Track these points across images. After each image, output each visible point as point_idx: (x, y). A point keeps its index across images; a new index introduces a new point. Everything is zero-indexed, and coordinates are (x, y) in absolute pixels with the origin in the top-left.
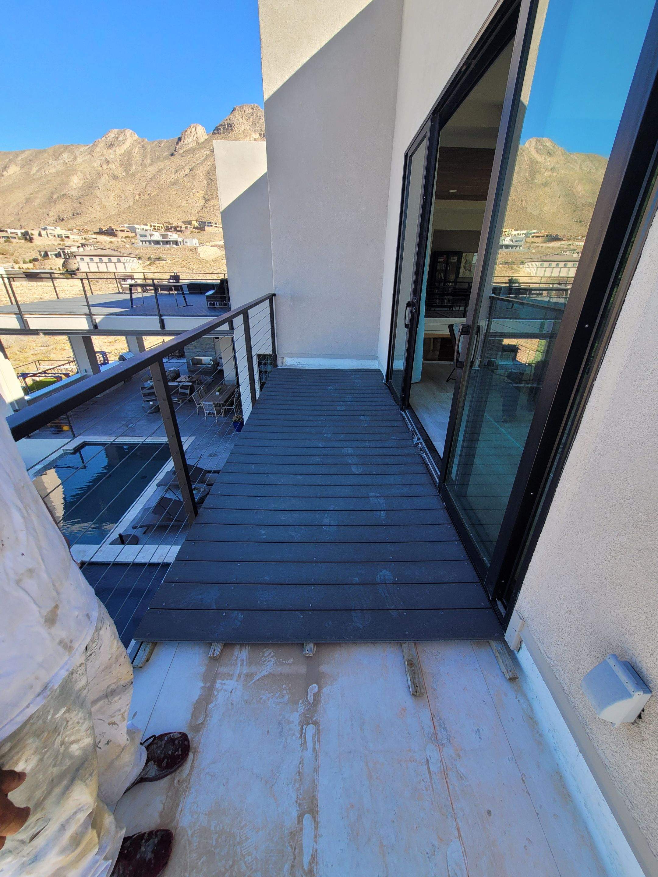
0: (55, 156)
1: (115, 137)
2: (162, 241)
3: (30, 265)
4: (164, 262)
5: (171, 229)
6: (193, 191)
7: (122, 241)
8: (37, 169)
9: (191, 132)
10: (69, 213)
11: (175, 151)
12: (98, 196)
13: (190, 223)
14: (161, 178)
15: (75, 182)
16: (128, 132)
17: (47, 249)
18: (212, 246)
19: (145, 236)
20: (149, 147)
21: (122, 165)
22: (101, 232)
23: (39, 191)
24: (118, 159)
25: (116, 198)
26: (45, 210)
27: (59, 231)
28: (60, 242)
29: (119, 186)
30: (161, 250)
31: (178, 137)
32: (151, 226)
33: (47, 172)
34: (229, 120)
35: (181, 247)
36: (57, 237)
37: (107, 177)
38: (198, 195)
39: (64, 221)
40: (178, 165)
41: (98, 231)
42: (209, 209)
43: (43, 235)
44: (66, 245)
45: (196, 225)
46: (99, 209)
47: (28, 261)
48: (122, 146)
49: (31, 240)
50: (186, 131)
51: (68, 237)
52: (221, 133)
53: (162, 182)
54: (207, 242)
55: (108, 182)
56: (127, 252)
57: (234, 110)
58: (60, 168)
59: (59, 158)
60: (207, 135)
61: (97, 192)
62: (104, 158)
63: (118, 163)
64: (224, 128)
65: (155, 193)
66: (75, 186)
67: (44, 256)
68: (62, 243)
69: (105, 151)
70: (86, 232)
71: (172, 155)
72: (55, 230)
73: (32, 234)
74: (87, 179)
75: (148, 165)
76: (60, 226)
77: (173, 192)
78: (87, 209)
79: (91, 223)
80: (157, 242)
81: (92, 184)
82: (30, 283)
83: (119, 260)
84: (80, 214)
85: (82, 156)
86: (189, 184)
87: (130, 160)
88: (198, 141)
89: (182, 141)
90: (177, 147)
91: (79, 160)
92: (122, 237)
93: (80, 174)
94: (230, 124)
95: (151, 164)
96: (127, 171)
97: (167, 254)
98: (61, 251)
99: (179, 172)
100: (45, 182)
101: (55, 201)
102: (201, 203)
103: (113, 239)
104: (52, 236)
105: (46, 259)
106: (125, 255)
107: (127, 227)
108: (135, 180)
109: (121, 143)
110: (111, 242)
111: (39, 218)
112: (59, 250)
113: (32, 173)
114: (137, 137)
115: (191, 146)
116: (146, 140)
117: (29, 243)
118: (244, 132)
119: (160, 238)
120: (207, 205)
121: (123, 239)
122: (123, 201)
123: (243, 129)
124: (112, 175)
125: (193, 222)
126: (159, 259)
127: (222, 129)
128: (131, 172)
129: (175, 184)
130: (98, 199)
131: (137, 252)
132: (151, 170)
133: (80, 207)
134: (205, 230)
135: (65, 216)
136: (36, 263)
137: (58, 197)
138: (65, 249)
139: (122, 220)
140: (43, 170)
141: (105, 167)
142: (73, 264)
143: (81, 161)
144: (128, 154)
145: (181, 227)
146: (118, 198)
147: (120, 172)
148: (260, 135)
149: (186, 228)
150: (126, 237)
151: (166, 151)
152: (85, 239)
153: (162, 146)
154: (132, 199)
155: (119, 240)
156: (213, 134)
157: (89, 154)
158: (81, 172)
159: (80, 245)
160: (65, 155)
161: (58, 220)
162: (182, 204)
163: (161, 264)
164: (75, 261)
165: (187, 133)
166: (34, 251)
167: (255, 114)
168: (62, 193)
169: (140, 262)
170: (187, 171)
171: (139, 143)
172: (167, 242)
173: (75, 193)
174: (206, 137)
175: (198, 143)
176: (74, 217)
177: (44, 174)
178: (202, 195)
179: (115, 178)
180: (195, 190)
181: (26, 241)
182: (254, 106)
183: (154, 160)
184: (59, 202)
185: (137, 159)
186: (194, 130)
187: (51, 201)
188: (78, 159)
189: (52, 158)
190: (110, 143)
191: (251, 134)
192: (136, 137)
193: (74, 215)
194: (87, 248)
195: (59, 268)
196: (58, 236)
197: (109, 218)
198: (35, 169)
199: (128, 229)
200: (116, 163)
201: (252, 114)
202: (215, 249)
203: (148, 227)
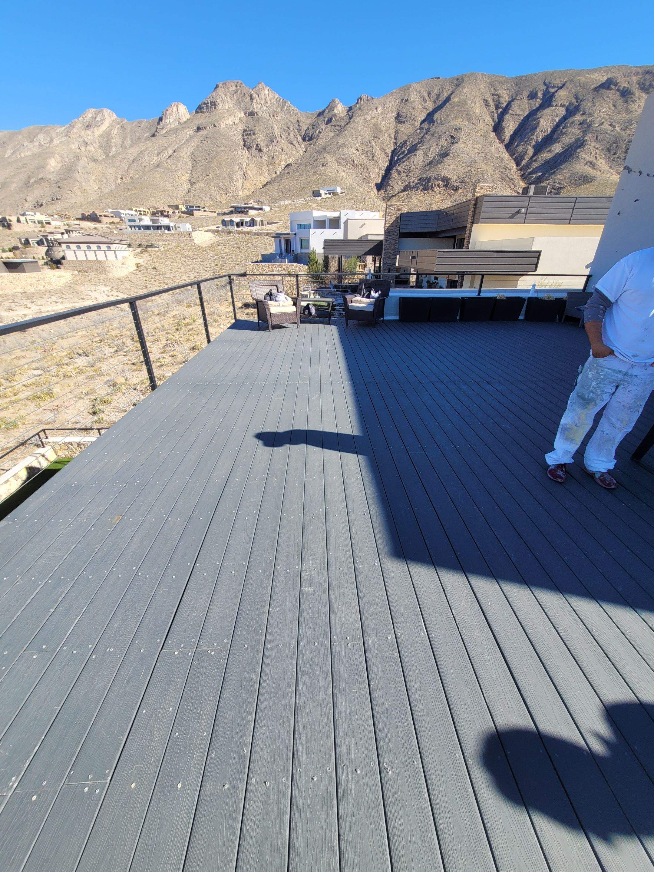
0: (30, 138)
1: (92, 117)
2: (153, 227)
3: (11, 255)
4: (157, 249)
5: (158, 214)
6: (178, 174)
7: (107, 228)
8: (12, 151)
9: (172, 112)
10: (48, 198)
11: (156, 131)
12: (78, 179)
13: (177, 207)
14: (143, 160)
15: (53, 165)
16: (107, 112)
17: (27, 236)
18: (206, 231)
19: (134, 221)
20: (129, 128)
21: (101, 147)
22: (84, 218)
23: (15, 175)
24: (97, 141)
25: (97, 181)
26: (22, 195)
27: (39, 217)
28: (41, 229)
29: (100, 169)
30: (152, 236)
31: (158, 117)
32: (136, 211)
33: (22, 155)
34: (213, 97)
35: (173, 232)
36: (37, 223)
37: (86, 159)
38: (183, 178)
39: (43, 207)
40: (160, 146)
41: (80, 216)
42: (195, 192)
43: (22, 222)
44: (48, 231)
45: (184, 209)
46: (79, 193)
47: (7, 250)
48: (101, 126)
49: (9, 226)
50: (167, 110)
51: (49, 223)
52: (204, 112)
53: (144, 164)
54: (200, 226)
55: (87, 164)
56: (116, 238)
57: (217, 87)
58: (36, 150)
59: (35, 140)
60: (189, 114)
61: (77, 176)
62: (82, 140)
63: (97, 145)
64: (207, 107)
65: (138, 176)
66: (52, 170)
67: (25, 244)
68: (43, 229)
69: (83, 132)
70: (68, 218)
71: (153, 135)
72: (35, 215)
73: (10, 221)
74: (65, 162)
75: (128, 147)
76: (40, 212)
77: (157, 175)
78: (67, 193)
79: (71, 208)
80: (147, 228)
81: (71, 167)
82: (11, 274)
83: (109, 248)
84: (60, 199)
85: (59, 137)
86: (174, 167)
87: (109, 142)
88: (180, 121)
89: (163, 121)
90: (159, 127)
91: (56, 142)
92: (107, 223)
93: (57, 156)
94: (213, 102)
95: (131, 146)
96: (107, 154)
97: (159, 241)
98: (44, 238)
99: (162, 154)
100: (20, 165)
101: (32, 186)
102: (187, 186)
103: (98, 225)
104: (32, 222)
105: (27, 247)
106: (115, 242)
107: (111, 213)
108: (116, 162)
109: (100, 123)
110: (95, 228)
111: (17, 203)
112: (41, 237)
113: (6, 156)
114: (116, 117)
115: (173, 126)
116: (126, 120)
117: (8, 230)
118: (228, 111)
119: (150, 223)
120: (193, 189)
121: (108, 225)
122: (104, 185)
123: (227, 108)
124: (91, 158)
125: (180, 206)
126: (151, 246)
127: (205, 108)
128: (110, 154)
129: (158, 166)
130: (78, 183)
131: (126, 239)
132: (133, 152)
133: (59, 191)
134: (193, 215)
135: (44, 202)
136: (17, 252)
137: (35, 181)
138: (47, 236)
139: (104, 205)
140: (18, 152)
141: (83, 149)
142: (58, 253)
143: (58, 142)
144: (107, 135)
145: (168, 212)
146: (99, 182)
147: (99, 155)
148: (245, 113)
149: (174, 212)
150: (111, 223)
151: (147, 132)
152: (68, 225)
153: (142, 126)
154: (114, 183)
155: (103, 226)
156: (196, 113)
157: (67, 135)
158: (58, 154)
159: (64, 231)
160: (41, 137)
161: (36, 205)
162: (166, 188)
163: (153, 252)
164: (60, 249)
165: (168, 113)
166: (14, 238)
167: (239, 91)
168: (40, 177)
169: (131, 249)
170: (171, 152)
171: (118, 124)
172: (158, 228)
173: (53, 177)
174: (188, 116)
175: (180, 123)
176: (53, 202)
177: (19, 156)
178: (187, 178)
179: (95, 160)
180: (180, 173)
181: (4, 228)
182: (237, 83)
183: (134, 142)
184: (37, 186)
185: (116, 140)
186: (175, 109)
187: (27, 184)
188: (54, 140)
189: (28, 140)
190: (88, 123)
191: (235, 113)
192: (114, 117)
193: (53, 200)
194: (73, 235)
195: (43, 257)
196: (39, 223)
197: (91, 203)
198: (9, 152)
199: (112, 215)
200: (94, 145)
201: (236, 92)
202: (210, 234)
203: (133, 212)
